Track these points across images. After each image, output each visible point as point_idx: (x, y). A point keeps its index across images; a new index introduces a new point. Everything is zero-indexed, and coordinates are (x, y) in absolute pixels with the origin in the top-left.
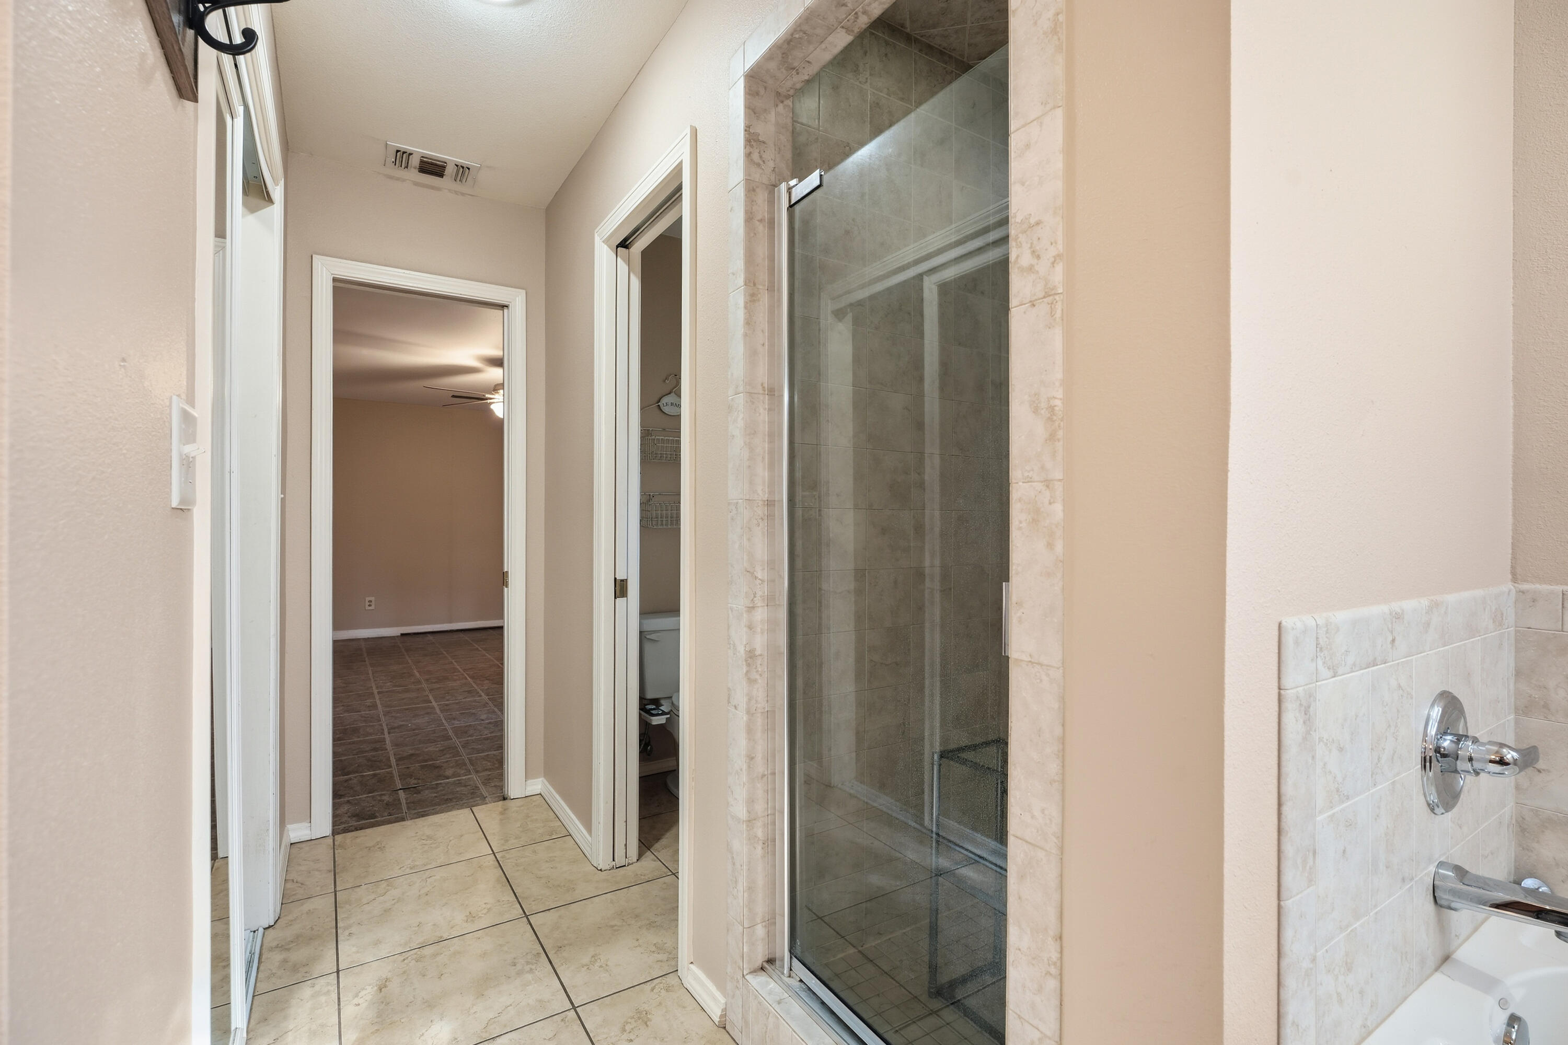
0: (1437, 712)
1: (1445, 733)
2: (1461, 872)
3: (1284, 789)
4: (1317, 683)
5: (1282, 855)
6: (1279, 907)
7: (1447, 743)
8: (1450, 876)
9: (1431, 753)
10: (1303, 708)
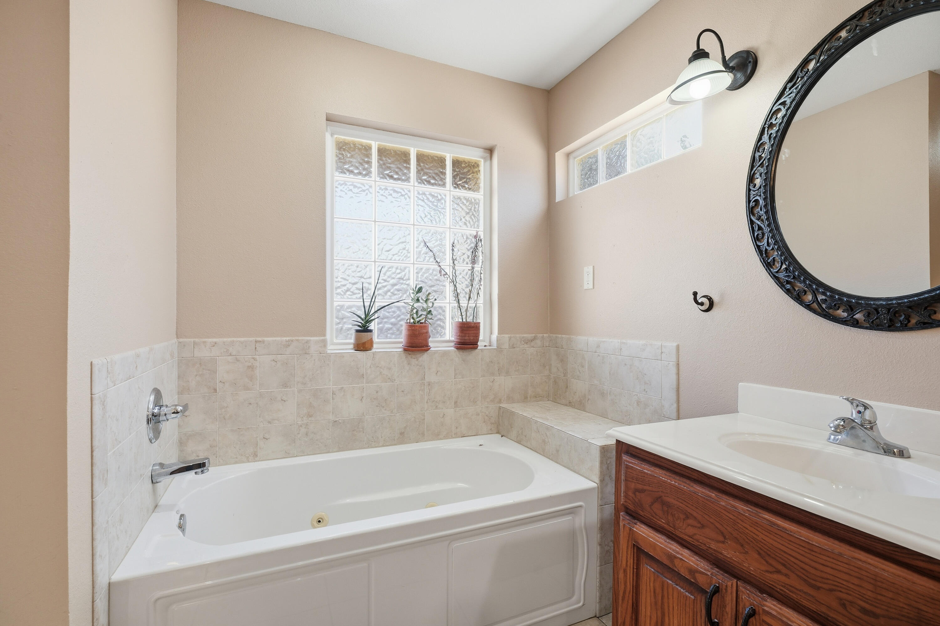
0: (152, 398)
1: (156, 406)
2: (162, 465)
3: (94, 444)
4: (108, 390)
5: (94, 476)
6: (92, 502)
7: (156, 411)
8: (157, 468)
9: (151, 416)
10: (102, 403)
